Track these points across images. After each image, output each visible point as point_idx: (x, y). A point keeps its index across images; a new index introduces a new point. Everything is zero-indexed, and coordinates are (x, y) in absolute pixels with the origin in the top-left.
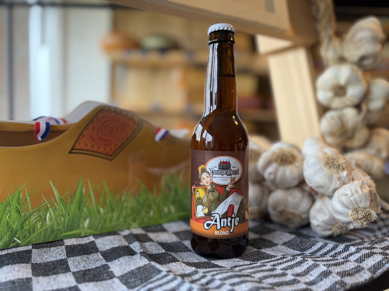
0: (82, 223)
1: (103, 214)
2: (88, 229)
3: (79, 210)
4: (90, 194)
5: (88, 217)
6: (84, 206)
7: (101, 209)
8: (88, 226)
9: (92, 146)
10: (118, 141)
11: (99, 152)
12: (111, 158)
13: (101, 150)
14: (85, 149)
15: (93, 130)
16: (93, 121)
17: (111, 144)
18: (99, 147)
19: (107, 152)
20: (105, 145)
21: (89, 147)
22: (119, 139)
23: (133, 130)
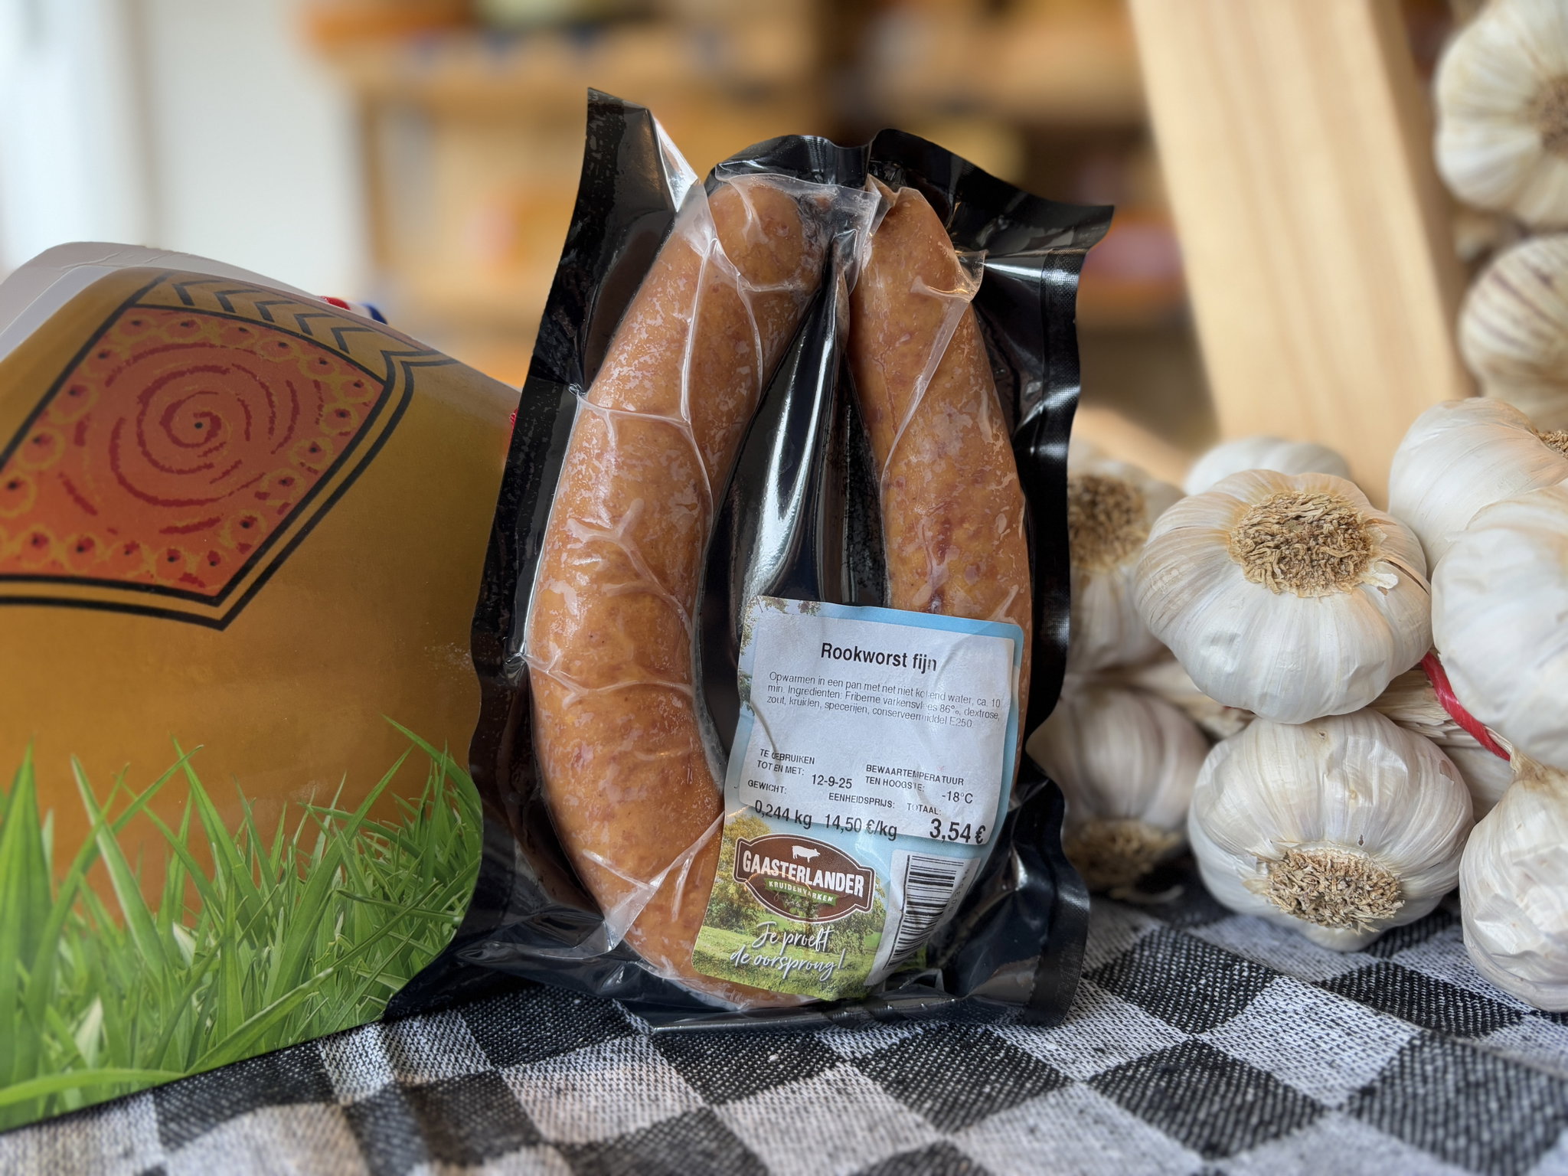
0: (54, 1036)
1: (198, 956)
2: (103, 1064)
3: (28, 964)
4: (95, 850)
5: (92, 990)
6: (60, 933)
7: (179, 932)
8: (101, 1046)
9: (83, 547)
10: (262, 496)
11: (130, 576)
12: (217, 613)
13: (149, 565)
14: (29, 567)
15: (79, 440)
16: (73, 380)
17: (212, 523)
18: (130, 548)
19: (187, 577)
20: (171, 530)
21: (59, 555)
22: (264, 486)
23: (355, 423)
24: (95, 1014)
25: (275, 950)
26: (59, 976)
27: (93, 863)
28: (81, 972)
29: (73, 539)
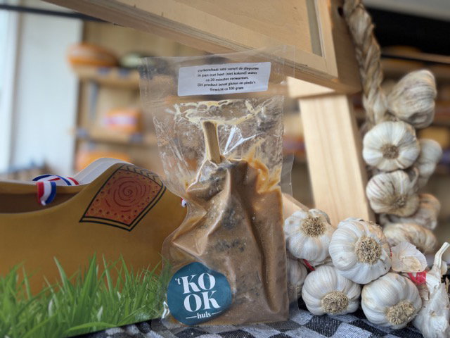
1: (121, 299)
2: (101, 321)
3: (90, 296)
4: (105, 274)
5: (101, 304)
6: (97, 290)
7: (118, 293)
8: (101, 317)
9: (108, 213)
10: (138, 206)
11: (115, 219)
12: (129, 228)
13: (118, 218)
14: (98, 216)
15: (109, 193)
16: (108, 182)
17: (130, 211)
18: (116, 214)
19: (125, 221)
20: (122, 211)
21: (104, 214)
22: (139, 204)
23: (156, 194)
24: (101, 309)
25: (135, 300)
26: (95, 300)
27: (105, 276)
28: (100, 300)
29: (106, 211)
